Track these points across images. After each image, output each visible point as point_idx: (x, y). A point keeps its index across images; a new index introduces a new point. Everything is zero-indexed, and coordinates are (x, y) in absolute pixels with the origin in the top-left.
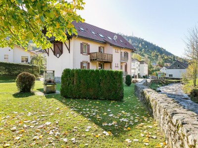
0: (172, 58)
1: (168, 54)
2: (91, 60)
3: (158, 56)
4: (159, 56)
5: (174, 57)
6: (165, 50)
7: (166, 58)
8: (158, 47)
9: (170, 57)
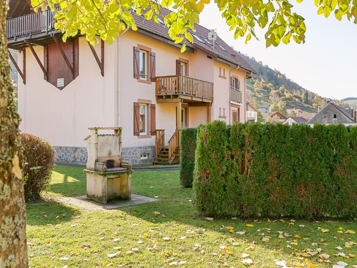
0: (303, 96)
1: (292, 86)
2: (159, 97)
3: (268, 90)
4: (273, 92)
5: (307, 94)
6: (284, 76)
7: (288, 95)
8: (267, 68)
9: (297, 93)
